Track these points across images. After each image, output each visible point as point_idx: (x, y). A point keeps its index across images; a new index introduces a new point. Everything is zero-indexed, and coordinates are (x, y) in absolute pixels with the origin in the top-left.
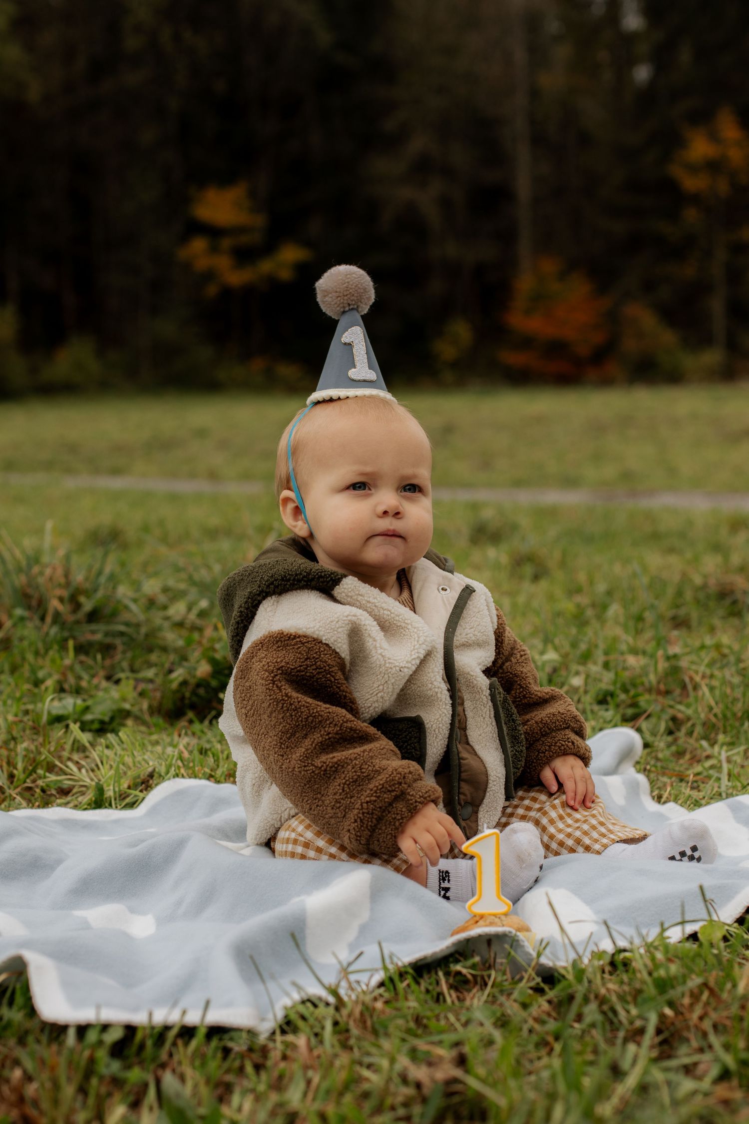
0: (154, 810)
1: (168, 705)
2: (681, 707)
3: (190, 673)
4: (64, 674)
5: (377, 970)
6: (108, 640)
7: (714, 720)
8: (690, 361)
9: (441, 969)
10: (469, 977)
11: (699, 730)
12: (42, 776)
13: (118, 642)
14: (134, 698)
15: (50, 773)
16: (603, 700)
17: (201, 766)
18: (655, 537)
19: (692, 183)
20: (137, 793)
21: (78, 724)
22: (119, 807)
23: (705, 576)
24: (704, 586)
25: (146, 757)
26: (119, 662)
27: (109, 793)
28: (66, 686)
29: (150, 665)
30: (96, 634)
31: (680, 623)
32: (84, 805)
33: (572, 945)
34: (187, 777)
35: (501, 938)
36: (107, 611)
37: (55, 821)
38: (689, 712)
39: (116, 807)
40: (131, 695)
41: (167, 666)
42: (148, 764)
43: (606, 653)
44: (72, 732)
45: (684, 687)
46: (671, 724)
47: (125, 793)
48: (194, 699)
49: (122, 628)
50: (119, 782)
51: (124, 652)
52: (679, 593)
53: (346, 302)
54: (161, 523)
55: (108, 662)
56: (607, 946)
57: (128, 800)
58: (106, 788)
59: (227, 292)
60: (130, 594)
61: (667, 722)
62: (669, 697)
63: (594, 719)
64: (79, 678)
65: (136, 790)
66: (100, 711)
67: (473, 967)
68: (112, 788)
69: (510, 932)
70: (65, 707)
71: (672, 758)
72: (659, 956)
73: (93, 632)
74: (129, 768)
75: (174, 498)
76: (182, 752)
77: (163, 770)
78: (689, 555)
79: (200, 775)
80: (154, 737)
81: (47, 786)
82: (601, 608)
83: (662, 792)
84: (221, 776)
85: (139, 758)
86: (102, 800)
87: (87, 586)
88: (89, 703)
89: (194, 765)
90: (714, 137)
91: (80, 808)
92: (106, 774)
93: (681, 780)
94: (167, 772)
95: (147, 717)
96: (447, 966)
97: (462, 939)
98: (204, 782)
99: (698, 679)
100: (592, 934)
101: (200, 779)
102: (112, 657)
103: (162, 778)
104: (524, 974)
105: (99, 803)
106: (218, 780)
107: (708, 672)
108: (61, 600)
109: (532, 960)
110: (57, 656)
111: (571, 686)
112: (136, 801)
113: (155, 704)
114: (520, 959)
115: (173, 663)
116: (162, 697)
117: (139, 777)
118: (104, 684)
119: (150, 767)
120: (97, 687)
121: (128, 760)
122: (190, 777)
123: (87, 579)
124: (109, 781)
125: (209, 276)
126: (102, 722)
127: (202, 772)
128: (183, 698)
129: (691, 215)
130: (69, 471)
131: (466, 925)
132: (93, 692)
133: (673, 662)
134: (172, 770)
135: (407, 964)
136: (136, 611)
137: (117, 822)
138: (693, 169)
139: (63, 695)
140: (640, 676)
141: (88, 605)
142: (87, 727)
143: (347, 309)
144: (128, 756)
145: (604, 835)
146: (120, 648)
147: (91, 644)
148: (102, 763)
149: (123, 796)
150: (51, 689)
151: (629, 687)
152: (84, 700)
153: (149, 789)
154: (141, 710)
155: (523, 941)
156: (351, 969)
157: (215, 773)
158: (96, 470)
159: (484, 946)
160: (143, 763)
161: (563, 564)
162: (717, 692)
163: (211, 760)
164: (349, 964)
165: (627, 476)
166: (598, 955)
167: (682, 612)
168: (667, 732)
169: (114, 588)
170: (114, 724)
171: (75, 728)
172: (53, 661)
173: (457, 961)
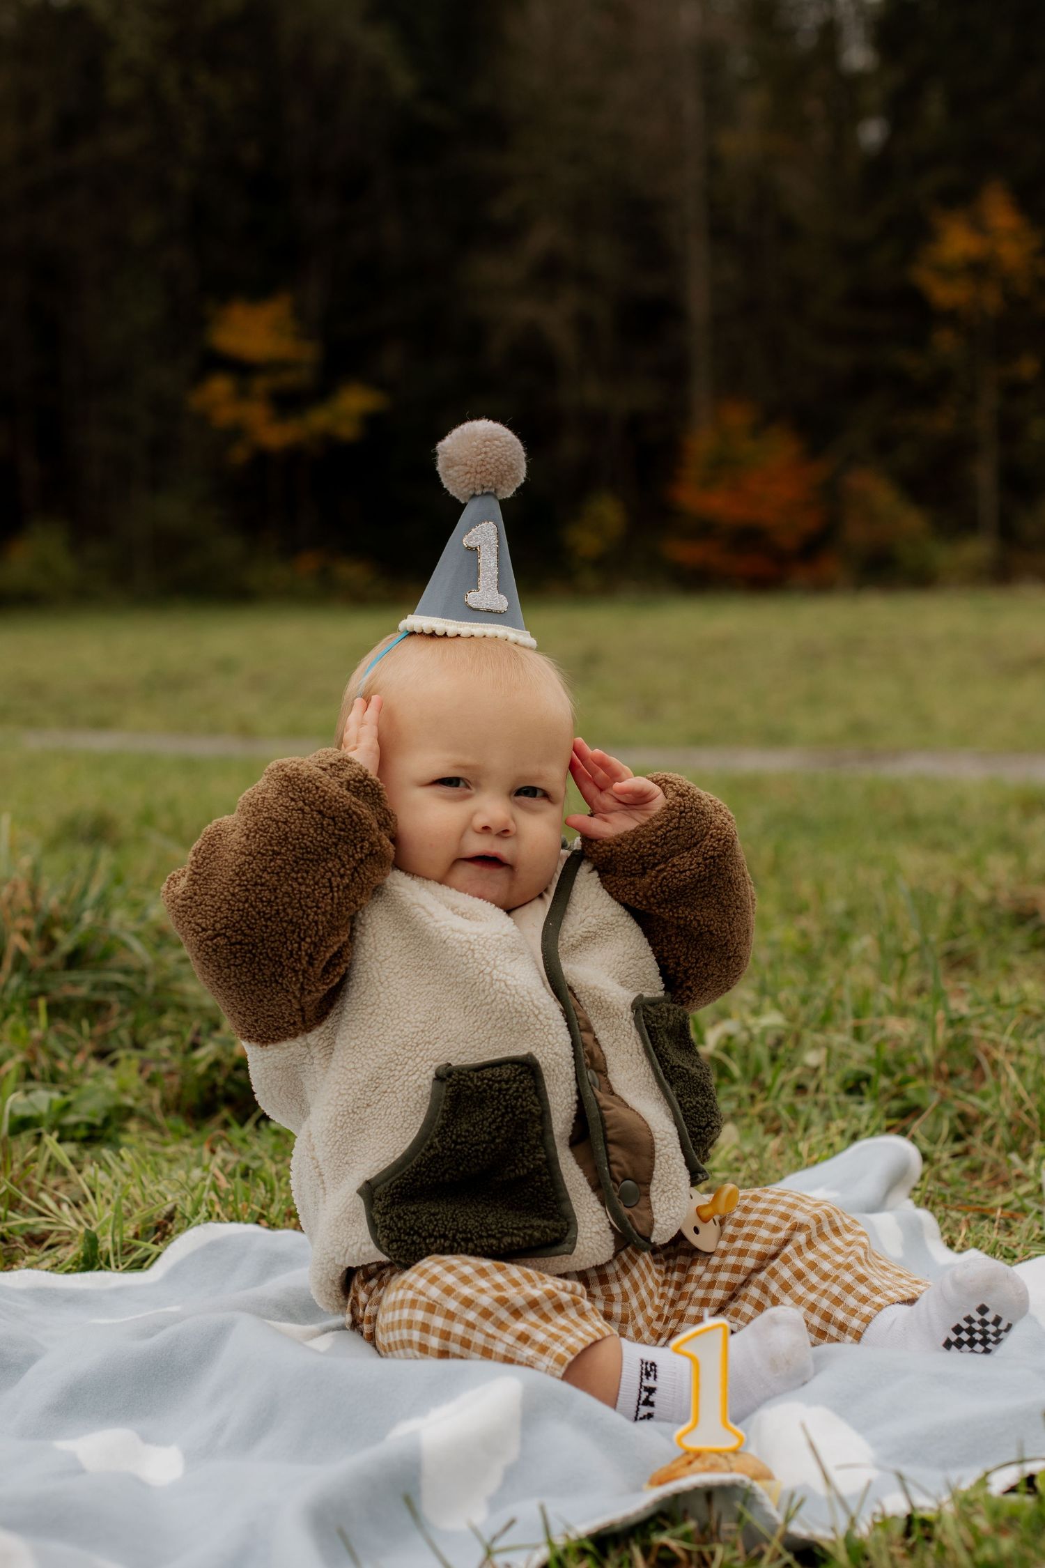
0: (174, 1274)
1: (192, 1098)
2: (973, 1099)
3: (224, 1049)
4: (32, 1052)
5: (536, 1547)
6: (98, 996)
7: (1026, 1119)
8: (944, 556)
9: (636, 1542)
10: (681, 1554)
11: (1002, 1134)
12: (3, 1217)
13: (112, 998)
14: (140, 1088)
15: (13, 1211)
16: (856, 1086)
17: (247, 1200)
18: (910, 825)
19: (945, 294)
20: (149, 1245)
21: (56, 1135)
22: (121, 1267)
23: (994, 888)
24: (992, 904)
25: (161, 1188)
26: (115, 1031)
27: (106, 1245)
28: (36, 1071)
29: (161, 1033)
30: (80, 986)
31: (958, 961)
32: (68, 1264)
33: (842, 1501)
34: (226, 1219)
35: (727, 1491)
36: (96, 951)
37: (24, 1292)
38: (986, 1106)
39: (117, 1267)
40: (135, 1081)
41: (189, 1037)
42: (166, 1199)
43: (857, 1015)
44: (46, 1147)
45: (977, 1065)
46: (958, 1123)
47: (130, 1244)
48: (232, 1088)
49: (119, 978)
50: (120, 1226)
51: (122, 1014)
52: (957, 914)
53: (478, 482)
54: (171, 806)
55: (98, 1030)
56: (896, 1505)
57: (135, 1256)
58: (101, 1238)
59: (262, 458)
60: (131, 925)
61: (951, 1121)
62: (954, 1082)
63: (843, 1117)
64: (55, 1056)
65: (147, 1241)
66: (88, 1109)
67: (686, 1537)
68: (110, 1238)
69: (743, 1482)
70: (32, 1105)
71: (964, 1180)
72: (982, 1523)
73: (75, 984)
74: (136, 1204)
75: (189, 766)
76: (217, 1178)
77: (189, 1208)
78: (964, 852)
79: (246, 1217)
80: (171, 1150)
81: (10, 1231)
82: (840, 937)
83: (955, 1235)
84: (277, 1217)
85: (151, 1188)
86: (96, 1257)
87: (65, 912)
88: (71, 1098)
89: (235, 1200)
90: (978, 226)
91: (61, 1269)
92: (101, 1213)
93: (983, 1217)
94: (196, 1213)
95: (159, 1118)
96: (646, 1536)
97: (669, 1495)
98: (252, 1228)
99: (999, 1055)
100: (869, 1484)
101: (246, 1222)
102: (105, 1021)
103: (188, 1223)
104: (765, 1547)
105: (90, 1261)
106: (273, 1222)
107: (1013, 1043)
108: (26, 935)
109: (776, 1526)
110: (21, 1024)
111: (806, 1066)
112: (148, 1257)
113: (171, 1097)
114: (758, 1524)
115: (198, 1033)
116: (183, 1086)
117: (151, 1219)
118: (94, 1066)
119: (169, 1202)
120: (83, 1071)
121: (135, 1192)
122: (231, 1220)
123: (63, 902)
124: (106, 1226)
125: (236, 433)
126: (91, 1127)
127: (249, 1210)
128: (213, 1087)
129: (945, 342)
130: (31, 723)
131: (674, 1466)
132: (76, 1081)
133: (960, 1029)
134: (203, 1210)
135: (583, 1536)
136: (140, 953)
137: (118, 1291)
138: (947, 273)
139: (31, 1085)
140: (910, 1050)
141: (66, 943)
142: (68, 1135)
143: (479, 492)
144: (134, 1185)
145: (864, 1300)
146: (117, 1008)
147: (70, 1002)
148: (93, 1194)
149: (127, 1249)
150: (13, 1076)
151: (893, 1067)
152: (64, 1093)
153: (167, 1237)
154: (150, 1106)
155: (762, 1496)
156: (498, 1545)
157: (268, 1211)
158: (71, 722)
159: (700, 1504)
160: (157, 1196)
161: (776, 868)
162: (1030, 1079)
163: (261, 1192)
164: (494, 1539)
165: (859, 729)
166: (884, 1522)
167: (962, 944)
168: (951, 1138)
169: (106, 915)
170: (110, 1131)
171: (50, 1140)
172: (15, 1032)
173: (662, 1529)
